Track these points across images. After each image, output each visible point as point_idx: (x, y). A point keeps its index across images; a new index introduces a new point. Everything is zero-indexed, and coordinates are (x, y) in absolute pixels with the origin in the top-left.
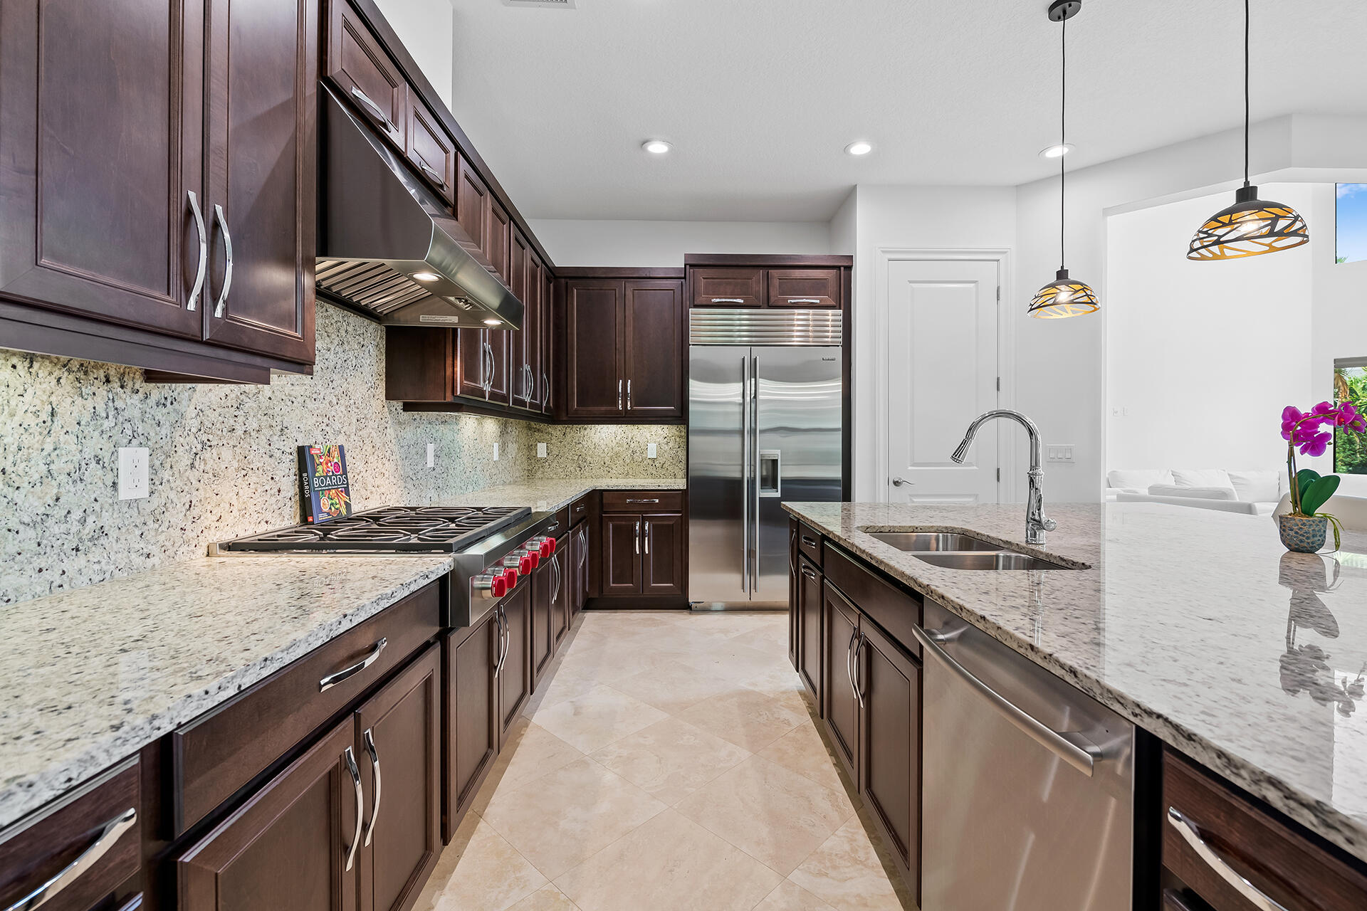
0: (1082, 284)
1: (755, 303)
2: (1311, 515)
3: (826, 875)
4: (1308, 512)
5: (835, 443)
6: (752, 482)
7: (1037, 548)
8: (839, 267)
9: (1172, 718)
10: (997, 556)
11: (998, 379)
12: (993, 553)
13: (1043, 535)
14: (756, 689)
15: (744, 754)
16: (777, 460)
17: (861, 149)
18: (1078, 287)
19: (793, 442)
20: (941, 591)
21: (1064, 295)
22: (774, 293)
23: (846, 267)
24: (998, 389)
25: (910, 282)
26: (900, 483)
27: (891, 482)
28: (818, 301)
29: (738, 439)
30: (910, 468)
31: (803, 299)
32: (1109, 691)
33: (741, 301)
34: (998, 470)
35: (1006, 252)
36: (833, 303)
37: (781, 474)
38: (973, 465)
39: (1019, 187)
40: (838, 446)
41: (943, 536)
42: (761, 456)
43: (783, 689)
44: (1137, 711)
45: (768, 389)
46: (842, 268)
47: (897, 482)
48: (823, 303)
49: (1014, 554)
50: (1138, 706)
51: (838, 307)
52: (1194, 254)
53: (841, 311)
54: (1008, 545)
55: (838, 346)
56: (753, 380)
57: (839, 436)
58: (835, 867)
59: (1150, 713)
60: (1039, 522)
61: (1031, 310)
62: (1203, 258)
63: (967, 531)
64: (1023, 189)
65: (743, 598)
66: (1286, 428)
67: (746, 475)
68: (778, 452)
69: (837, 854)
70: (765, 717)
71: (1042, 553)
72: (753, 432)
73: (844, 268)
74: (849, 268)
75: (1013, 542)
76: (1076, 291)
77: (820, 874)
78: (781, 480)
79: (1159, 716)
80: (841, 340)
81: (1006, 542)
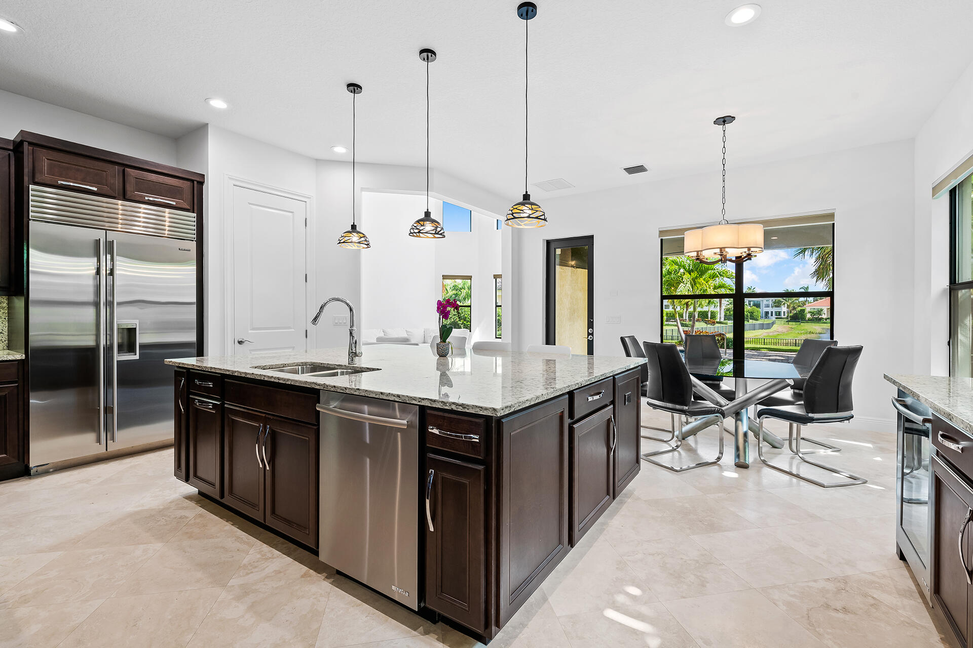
0: (364, 234)
1: (111, 193)
2: (445, 342)
3: (252, 572)
4: (444, 341)
5: (191, 314)
6: (109, 349)
7: (355, 365)
8: (193, 181)
9: (429, 398)
10: (337, 372)
11: (306, 275)
12: (336, 371)
13: (356, 359)
14: (145, 508)
15: (158, 545)
16: (135, 328)
17: (218, 104)
18: (362, 235)
19: (151, 314)
20: (333, 384)
21: (355, 238)
22: (129, 188)
23: (198, 182)
24: (306, 281)
25: (250, 204)
26: (243, 342)
27: (236, 342)
28: (174, 203)
29: (91, 311)
30: (250, 331)
31: (158, 198)
32: (411, 398)
33: (95, 189)
34: (306, 331)
35: (310, 198)
36: (188, 207)
37: (140, 339)
38: (291, 328)
39: (317, 160)
40: (193, 317)
41: (301, 367)
42: (118, 325)
43: (169, 501)
44: (420, 400)
45: (125, 268)
46: (195, 182)
47: (241, 341)
48: (178, 206)
49: (345, 370)
50: (420, 398)
51: (191, 211)
52: (411, 234)
53: (195, 215)
54: (340, 366)
55: (193, 241)
56: (109, 257)
57: (194, 308)
58: (256, 567)
59: (423, 399)
60: (355, 353)
61: (340, 243)
62: (414, 236)
63: (314, 363)
64: (319, 162)
65: (100, 450)
66: (438, 308)
67: (103, 343)
68: (137, 322)
69: (254, 562)
70: (163, 520)
71: (358, 367)
72: (110, 304)
73: (197, 183)
74: (201, 183)
75: (342, 364)
76: (361, 237)
77: (247, 574)
78: (139, 346)
79: (426, 399)
80: (195, 236)
81: (339, 365)
